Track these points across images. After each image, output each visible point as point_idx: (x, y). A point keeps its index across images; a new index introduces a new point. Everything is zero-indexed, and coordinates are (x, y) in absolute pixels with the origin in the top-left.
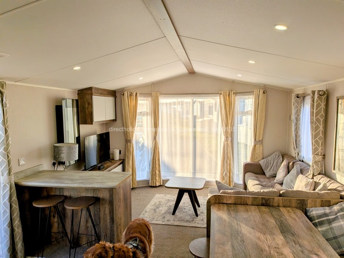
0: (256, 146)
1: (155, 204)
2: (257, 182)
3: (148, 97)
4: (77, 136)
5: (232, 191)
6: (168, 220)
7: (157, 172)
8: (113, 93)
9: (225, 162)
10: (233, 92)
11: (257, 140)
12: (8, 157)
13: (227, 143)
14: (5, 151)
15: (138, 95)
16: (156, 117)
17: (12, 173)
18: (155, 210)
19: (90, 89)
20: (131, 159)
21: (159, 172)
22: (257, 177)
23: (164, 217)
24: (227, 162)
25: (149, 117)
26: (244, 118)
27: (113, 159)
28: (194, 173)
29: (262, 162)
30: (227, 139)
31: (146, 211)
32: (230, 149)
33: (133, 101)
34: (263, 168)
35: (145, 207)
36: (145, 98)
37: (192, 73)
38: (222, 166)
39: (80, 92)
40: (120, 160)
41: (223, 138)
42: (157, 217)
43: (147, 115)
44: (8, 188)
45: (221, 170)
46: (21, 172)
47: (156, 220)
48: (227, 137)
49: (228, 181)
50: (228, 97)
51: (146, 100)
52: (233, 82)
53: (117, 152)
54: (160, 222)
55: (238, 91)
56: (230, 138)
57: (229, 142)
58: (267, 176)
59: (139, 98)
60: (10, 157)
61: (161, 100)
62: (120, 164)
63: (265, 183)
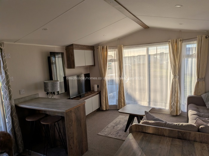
0: (199, 82)
1: (116, 122)
2: (195, 112)
3: (115, 49)
4: (64, 76)
5: (153, 122)
6: (120, 136)
7: (122, 100)
8: (93, 48)
9: (173, 95)
10: (180, 39)
11: (200, 77)
12: (9, 89)
13: (175, 81)
14: (7, 85)
15: (108, 48)
16: (120, 63)
17: (12, 99)
18: (114, 127)
19: (72, 45)
20: (104, 91)
21: (124, 100)
22: (198, 108)
23: (118, 133)
24: (174, 95)
25: (116, 63)
26: (190, 59)
27: (94, 91)
28: (149, 102)
29: (203, 96)
30: (175, 78)
31: (108, 127)
32: (177, 85)
33: (104, 52)
34: (205, 101)
35: (109, 124)
36: (113, 50)
37: (146, 28)
38: (170, 98)
39: (67, 48)
40: (98, 91)
41: (172, 76)
42: (113, 132)
43: (115, 61)
44: (10, 108)
45: (170, 101)
46: (22, 98)
47: (112, 135)
48: (175, 76)
49: (176, 110)
50: (175, 44)
51: (114, 51)
52: (180, 31)
53: (96, 86)
54: (113, 137)
55: (184, 39)
56: (178, 77)
57: (177, 79)
58: (208, 107)
59: (108, 50)
60: (10, 89)
61: (125, 50)
62: (98, 94)
63: (203, 114)
